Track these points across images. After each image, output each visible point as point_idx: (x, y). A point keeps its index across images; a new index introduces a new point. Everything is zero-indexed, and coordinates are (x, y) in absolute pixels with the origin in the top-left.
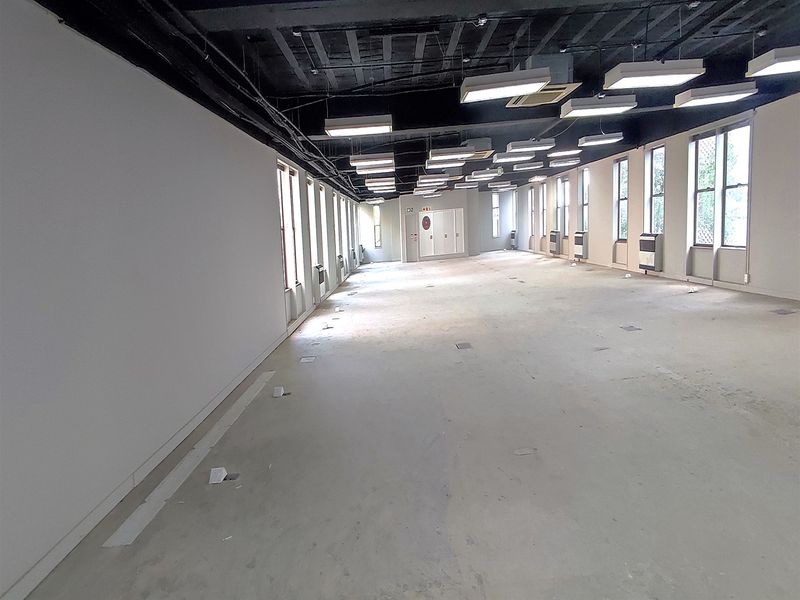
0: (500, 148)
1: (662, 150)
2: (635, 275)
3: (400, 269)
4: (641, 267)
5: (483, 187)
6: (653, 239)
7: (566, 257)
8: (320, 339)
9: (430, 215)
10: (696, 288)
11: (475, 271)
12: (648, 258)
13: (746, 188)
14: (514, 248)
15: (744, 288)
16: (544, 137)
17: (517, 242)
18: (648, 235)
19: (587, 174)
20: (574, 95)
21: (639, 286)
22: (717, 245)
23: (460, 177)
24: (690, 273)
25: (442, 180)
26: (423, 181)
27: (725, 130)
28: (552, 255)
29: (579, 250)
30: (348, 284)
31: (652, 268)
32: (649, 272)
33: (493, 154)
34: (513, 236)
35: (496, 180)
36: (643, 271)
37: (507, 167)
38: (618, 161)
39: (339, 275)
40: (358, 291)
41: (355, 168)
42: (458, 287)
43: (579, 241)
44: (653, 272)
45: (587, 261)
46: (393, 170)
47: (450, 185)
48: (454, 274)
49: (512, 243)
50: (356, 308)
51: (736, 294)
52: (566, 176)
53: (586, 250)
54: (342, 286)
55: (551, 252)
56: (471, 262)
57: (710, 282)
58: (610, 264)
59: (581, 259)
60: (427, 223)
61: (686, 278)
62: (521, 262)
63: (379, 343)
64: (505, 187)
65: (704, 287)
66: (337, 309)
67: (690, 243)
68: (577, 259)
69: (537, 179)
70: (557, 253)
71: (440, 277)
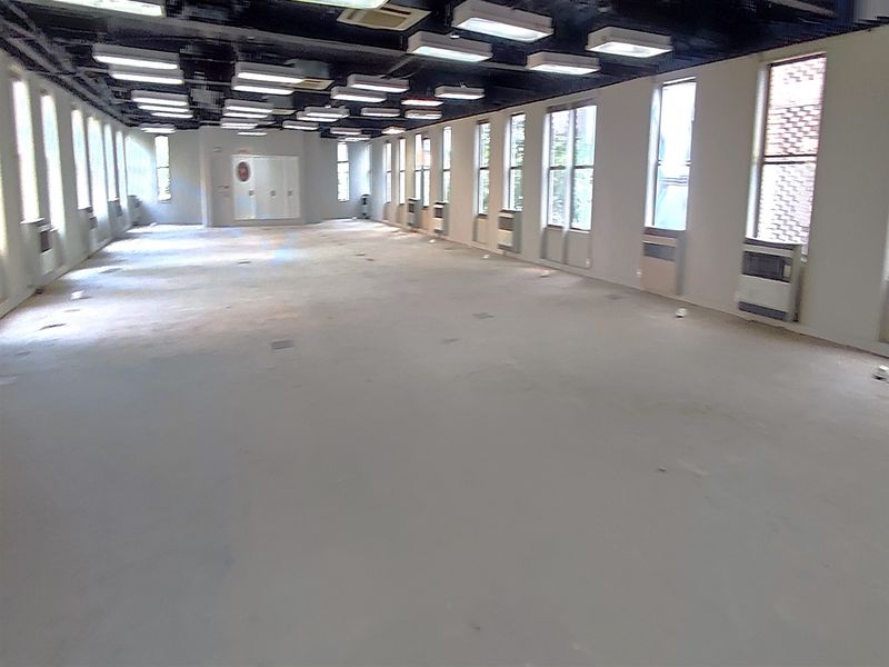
0: (339, 79)
1: (521, 118)
2: (494, 256)
3: (202, 235)
4: (500, 247)
5: (325, 130)
6: (509, 216)
7: (424, 231)
8: (33, 345)
9: (250, 160)
10: (547, 272)
11: (313, 243)
12: (505, 237)
13: (592, 170)
14: (366, 217)
15: (587, 273)
16: (393, 75)
17: (370, 209)
18: (507, 212)
19: (447, 134)
20: (422, 26)
21: (497, 268)
22: (566, 228)
23: (291, 112)
24: (544, 256)
25: (264, 112)
26: (232, 109)
27: (575, 106)
28: (409, 228)
29: (438, 224)
30: (107, 255)
31: (511, 250)
32: (508, 253)
33: (331, 86)
34: (364, 201)
35: (339, 123)
36: (501, 252)
37: (355, 108)
38: (480, 123)
39: (86, 240)
40: (124, 267)
41: (106, 66)
42: (287, 265)
43: (439, 213)
44: (511, 252)
45: (448, 238)
46: (179, 82)
47: (277, 122)
48: (281, 247)
49: (363, 209)
50: (116, 293)
51: (579, 279)
52: (426, 132)
53: (446, 224)
54: (92, 258)
55: (410, 224)
56: (309, 232)
57: (560, 266)
58: (470, 243)
59: (440, 235)
60: (244, 172)
61: (541, 261)
62: (373, 235)
63: (148, 346)
64: (354, 135)
65: (553, 271)
66: (76, 295)
67: (544, 225)
68: (436, 235)
69: (392, 131)
70: (415, 226)
71: (259, 250)
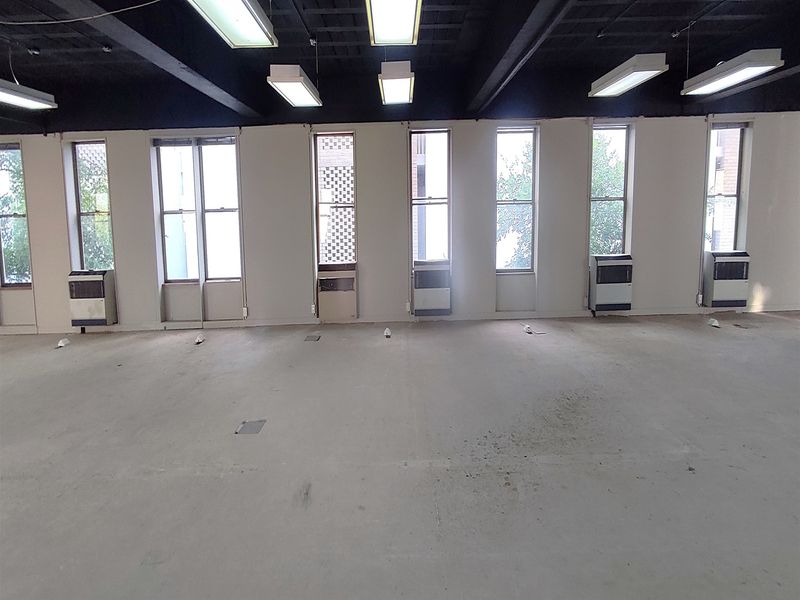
2: (60, 338)
4: (75, 323)
6: (99, 278)
12: (92, 308)
13: (236, 214)
15: (249, 323)
18: (79, 273)
22: (202, 281)
24: (166, 318)
27: (200, 142)
31: (102, 322)
32: (88, 329)
36: (78, 329)
44: (98, 327)
57: (199, 325)
61: (162, 326)
67: (161, 281)
